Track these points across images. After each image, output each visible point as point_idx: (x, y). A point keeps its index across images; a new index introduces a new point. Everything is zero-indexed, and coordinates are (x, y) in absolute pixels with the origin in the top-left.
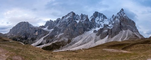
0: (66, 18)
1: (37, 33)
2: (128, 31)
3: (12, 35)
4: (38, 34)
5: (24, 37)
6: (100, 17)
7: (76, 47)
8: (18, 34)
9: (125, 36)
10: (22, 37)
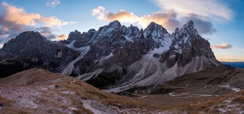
0: (108, 31)
1: (60, 55)
2: (203, 57)
3: (11, 54)
4: (62, 56)
5: (36, 61)
6: (159, 31)
7: (141, 80)
8: (23, 53)
9: (199, 66)
10: (33, 60)
